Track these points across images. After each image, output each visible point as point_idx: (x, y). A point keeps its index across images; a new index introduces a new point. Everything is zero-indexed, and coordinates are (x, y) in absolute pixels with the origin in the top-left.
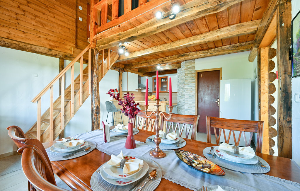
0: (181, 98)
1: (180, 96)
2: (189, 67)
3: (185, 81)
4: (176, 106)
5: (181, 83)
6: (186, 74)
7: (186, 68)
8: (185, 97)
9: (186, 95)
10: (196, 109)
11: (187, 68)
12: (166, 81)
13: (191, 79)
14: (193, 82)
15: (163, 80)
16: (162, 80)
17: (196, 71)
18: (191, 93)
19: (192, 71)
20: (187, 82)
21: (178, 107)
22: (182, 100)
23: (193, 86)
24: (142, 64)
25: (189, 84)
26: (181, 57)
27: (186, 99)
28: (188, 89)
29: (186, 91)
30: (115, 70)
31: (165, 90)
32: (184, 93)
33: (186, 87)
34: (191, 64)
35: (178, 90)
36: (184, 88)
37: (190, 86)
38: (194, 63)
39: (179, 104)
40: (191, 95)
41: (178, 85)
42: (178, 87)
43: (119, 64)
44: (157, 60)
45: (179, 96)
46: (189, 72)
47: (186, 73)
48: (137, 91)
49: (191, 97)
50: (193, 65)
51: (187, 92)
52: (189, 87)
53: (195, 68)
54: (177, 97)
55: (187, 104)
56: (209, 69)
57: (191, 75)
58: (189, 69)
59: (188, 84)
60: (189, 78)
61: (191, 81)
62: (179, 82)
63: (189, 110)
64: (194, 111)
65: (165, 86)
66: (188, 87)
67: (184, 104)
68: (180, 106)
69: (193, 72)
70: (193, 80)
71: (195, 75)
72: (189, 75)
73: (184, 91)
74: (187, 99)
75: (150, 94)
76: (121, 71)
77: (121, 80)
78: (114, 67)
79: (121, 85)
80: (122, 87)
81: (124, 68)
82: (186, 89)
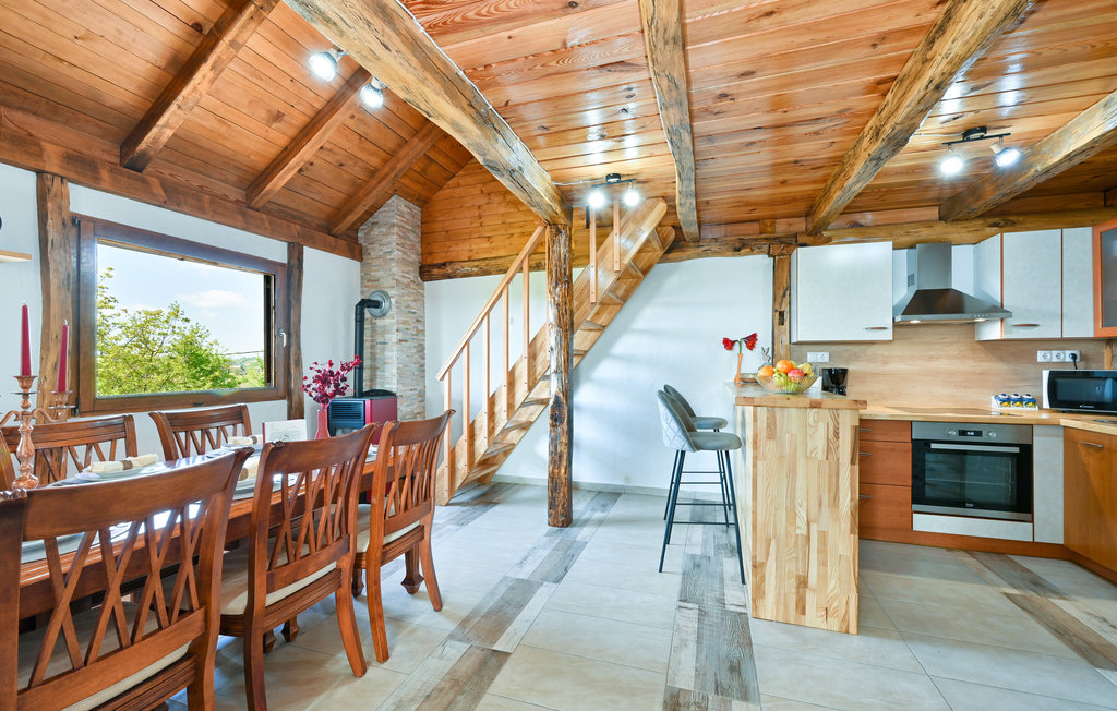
30: (742, 255)
75: (1105, 351)
76: (776, 249)
77: (782, 293)
78: (738, 245)
79: (781, 317)
80: (787, 323)
81: (802, 233)
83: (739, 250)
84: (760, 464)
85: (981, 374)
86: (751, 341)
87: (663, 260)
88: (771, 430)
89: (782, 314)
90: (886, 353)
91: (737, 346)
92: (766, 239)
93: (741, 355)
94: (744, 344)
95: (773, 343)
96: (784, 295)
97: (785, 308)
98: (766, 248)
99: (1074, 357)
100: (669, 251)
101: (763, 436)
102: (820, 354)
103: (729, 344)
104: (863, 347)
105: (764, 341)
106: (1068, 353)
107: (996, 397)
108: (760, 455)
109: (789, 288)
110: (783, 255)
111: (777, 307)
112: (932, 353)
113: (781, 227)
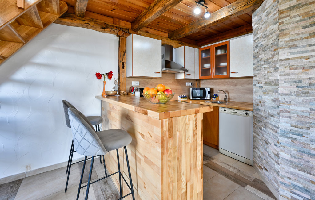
0: (266, 93)
1: (261, 87)
3: (278, 37)
4: (250, 114)
5: (263, 49)
6: (281, 12)
8: (281, 90)
9: (281, 83)
12: (225, 52)
13: (302, 24)
15: (219, 52)
16: (216, 52)
18: (304, 76)
20: (287, 39)
21: (254, 117)
22: (268, 99)
25: (296, 43)
27: (282, 95)
28: (292, 63)
29: (281, 69)
30: (105, 32)
31: (225, 73)
32: (276, 76)
33: (284, 54)
35: (255, 69)
36: (275, 58)
37: (301, 49)
39: (260, 107)
41: (255, 57)
42: (256, 61)
43: (117, 20)
45: (257, 85)
48: (160, 75)
51: (287, 71)
54: (252, 90)
55: (288, 115)
59: (292, 43)
60: (298, 22)
61: (303, 31)
62: (257, 46)
63: (298, 135)
65: (223, 64)
66: (292, 53)
67: (274, 112)
68: (262, 116)
73: (276, 69)
74: (287, 95)
75: (196, 83)
76: (121, 34)
77: (123, 54)
78: (104, 26)
79: (122, 65)
80: (125, 68)
81: (130, 29)
82: (282, 63)
83: (104, 29)
84: (165, 157)
85: (176, 89)
86: (110, 75)
87: (57, 22)
88: (170, 131)
89: (123, 64)
90: (155, 82)
91: (103, 77)
92: (116, 27)
93: (105, 82)
94: (106, 76)
95: (119, 76)
96: (124, 55)
97: (124, 61)
98: (116, 32)
99: (192, 84)
100: (63, 17)
101: (166, 137)
102: (136, 82)
103: (99, 76)
104: (149, 80)
105: (115, 76)
106: (191, 83)
107: (179, 96)
108: (165, 151)
109: (125, 52)
110: (124, 37)
111: (121, 60)
112: (166, 83)
113: (123, 24)
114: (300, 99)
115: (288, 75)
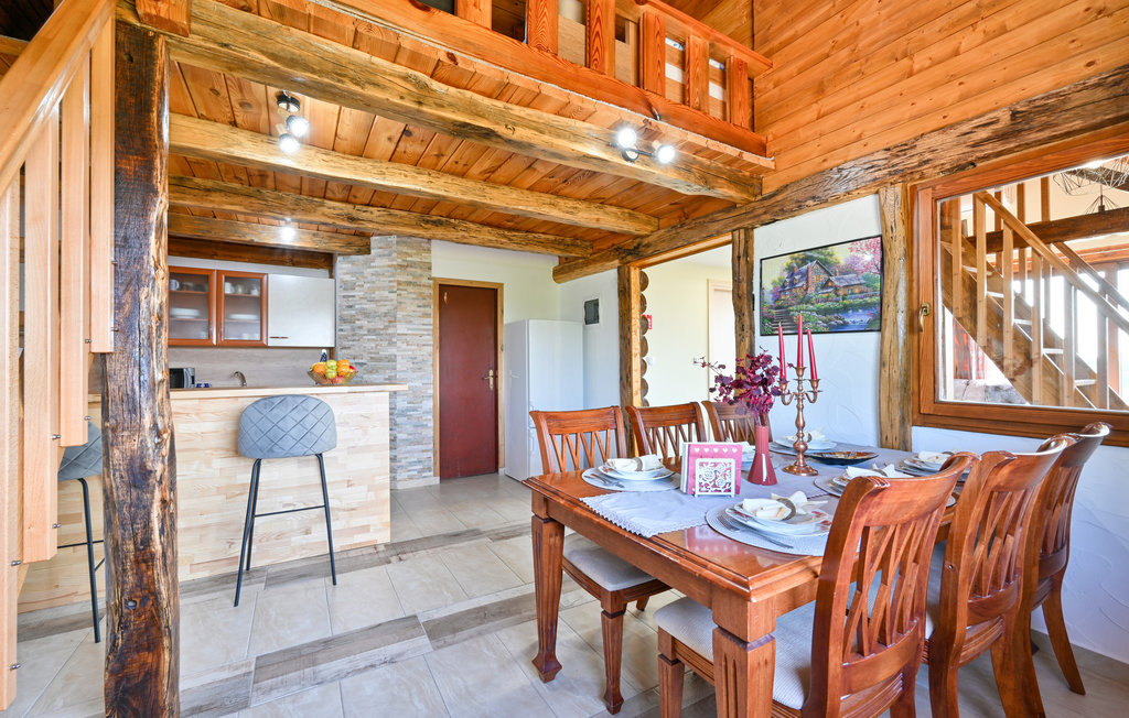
2: (409, 259)
3: (396, 308)
6: (399, 283)
7: (400, 260)
8: (398, 367)
9: (399, 359)
10: (434, 406)
11: (406, 264)
13: (417, 302)
14: (426, 315)
17: (434, 279)
18: (418, 353)
19: (421, 275)
20: (405, 313)
23: (425, 330)
24: (216, 197)
25: (412, 319)
26: (428, 226)
27: (400, 371)
28: (408, 339)
29: (399, 343)
32: (392, 351)
33: (401, 328)
34: (418, 254)
36: (390, 331)
37: (416, 327)
38: (429, 250)
40: (419, 359)
44: (322, 205)
46: (410, 278)
47: (403, 278)
49: (417, 365)
50: (424, 258)
51: (404, 346)
52: (414, 329)
53: (430, 269)
56: (471, 282)
57: (416, 289)
58: (409, 269)
59: (408, 319)
60: (413, 299)
61: (418, 309)
64: (427, 413)
66: (409, 329)
69: (425, 281)
70: (424, 306)
71: (431, 291)
72: (410, 289)
73: (392, 343)
82: (400, 337)
114: (415, 375)
115: (405, 350)
